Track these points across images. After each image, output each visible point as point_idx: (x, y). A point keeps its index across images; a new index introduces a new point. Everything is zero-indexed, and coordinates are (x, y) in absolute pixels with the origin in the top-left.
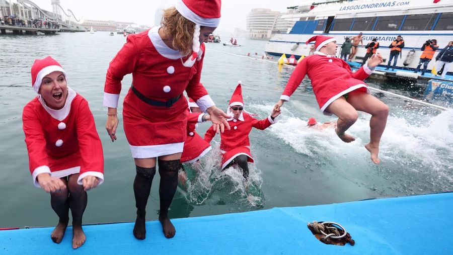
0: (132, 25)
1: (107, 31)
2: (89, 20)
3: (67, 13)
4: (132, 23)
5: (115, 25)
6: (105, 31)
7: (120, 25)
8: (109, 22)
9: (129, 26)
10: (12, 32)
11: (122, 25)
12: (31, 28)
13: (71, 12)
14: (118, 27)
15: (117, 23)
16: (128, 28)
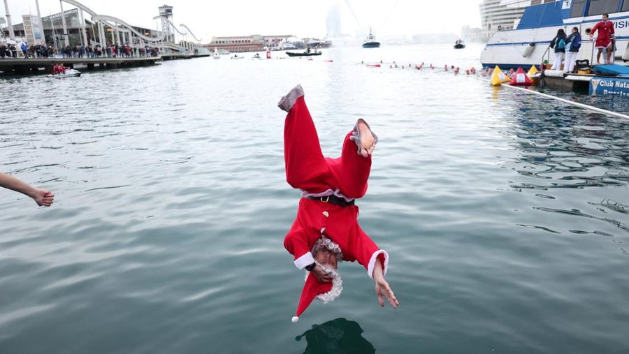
0: (290, 39)
1: (249, 51)
2: (219, 38)
3: (180, 29)
4: (289, 36)
5: (263, 41)
6: (245, 51)
7: (270, 40)
8: (251, 37)
9: (284, 40)
10: (86, 66)
11: (273, 40)
12: (110, 59)
13: (186, 27)
14: (268, 43)
15: (264, 37)
16: (283, 43)
